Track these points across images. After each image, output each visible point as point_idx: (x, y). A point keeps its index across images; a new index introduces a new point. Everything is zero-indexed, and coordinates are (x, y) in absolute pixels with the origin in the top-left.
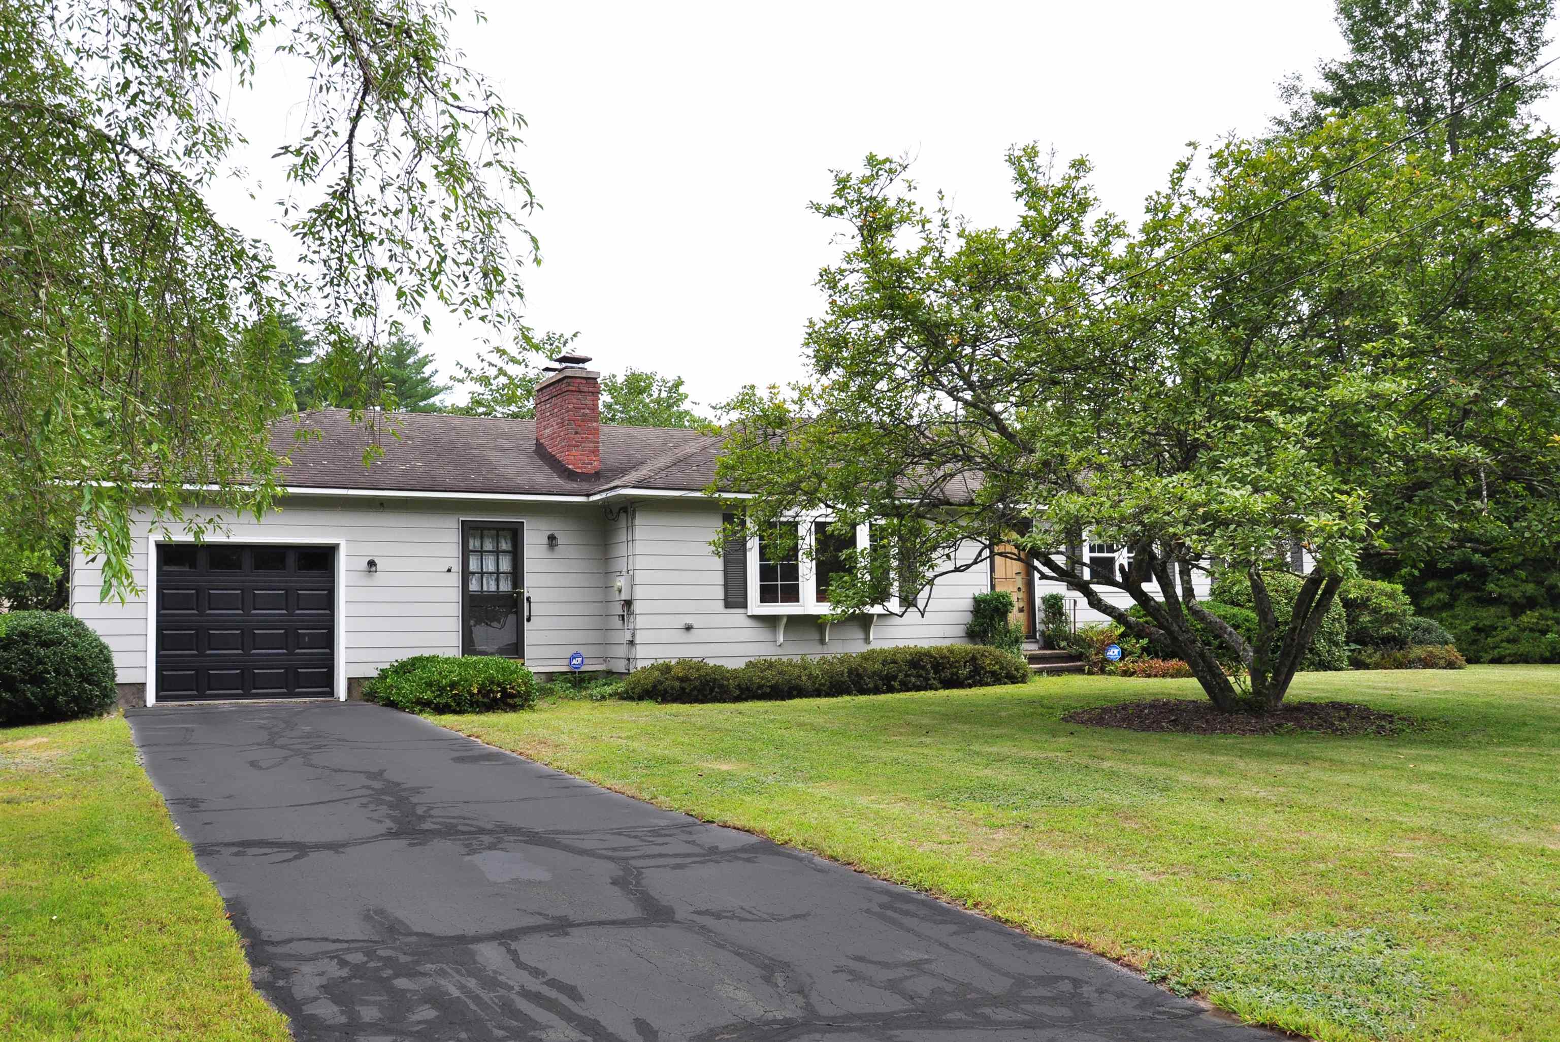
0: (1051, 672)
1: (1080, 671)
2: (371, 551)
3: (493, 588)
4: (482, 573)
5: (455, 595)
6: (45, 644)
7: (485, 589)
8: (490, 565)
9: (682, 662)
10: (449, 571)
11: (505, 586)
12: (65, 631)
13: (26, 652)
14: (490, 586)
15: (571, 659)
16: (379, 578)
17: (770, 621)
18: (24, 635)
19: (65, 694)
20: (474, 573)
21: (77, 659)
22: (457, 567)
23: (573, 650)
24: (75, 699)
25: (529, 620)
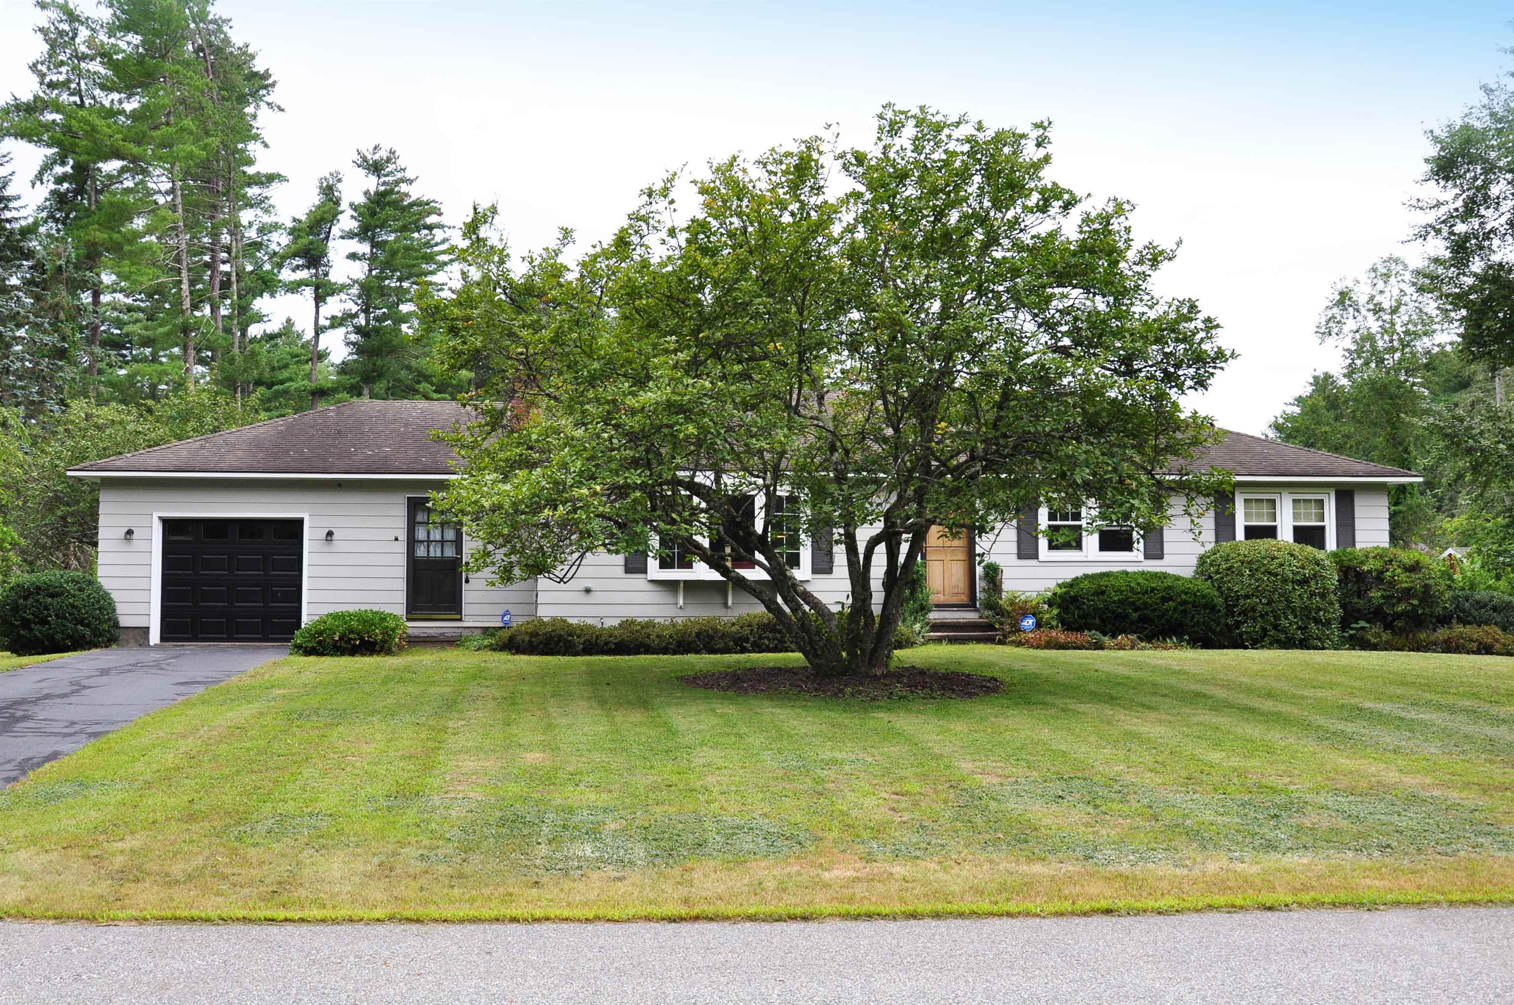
0: (952, 641)
1: (990, 640)
2: (328, 523)
3: (439, 554)
4: (429, 542)
5: (401, 560)
6: (53, 596)
7: (432, 554)
8: (436, 535)
9: (554, 619)
10: (396, 539)
11: (450, 552)
12: (69, 587)
13: (37, 601)
14: (435, 552)
15: (503, 616)
16: (337, 545)
17: (671, 586)
18: (38, 588)
19: (62, 632)
20: (422, 542)
21: (73, 606)
22: (403, 536)
23: (505, 608)
24: (69, 637)
25: (467, 581)
